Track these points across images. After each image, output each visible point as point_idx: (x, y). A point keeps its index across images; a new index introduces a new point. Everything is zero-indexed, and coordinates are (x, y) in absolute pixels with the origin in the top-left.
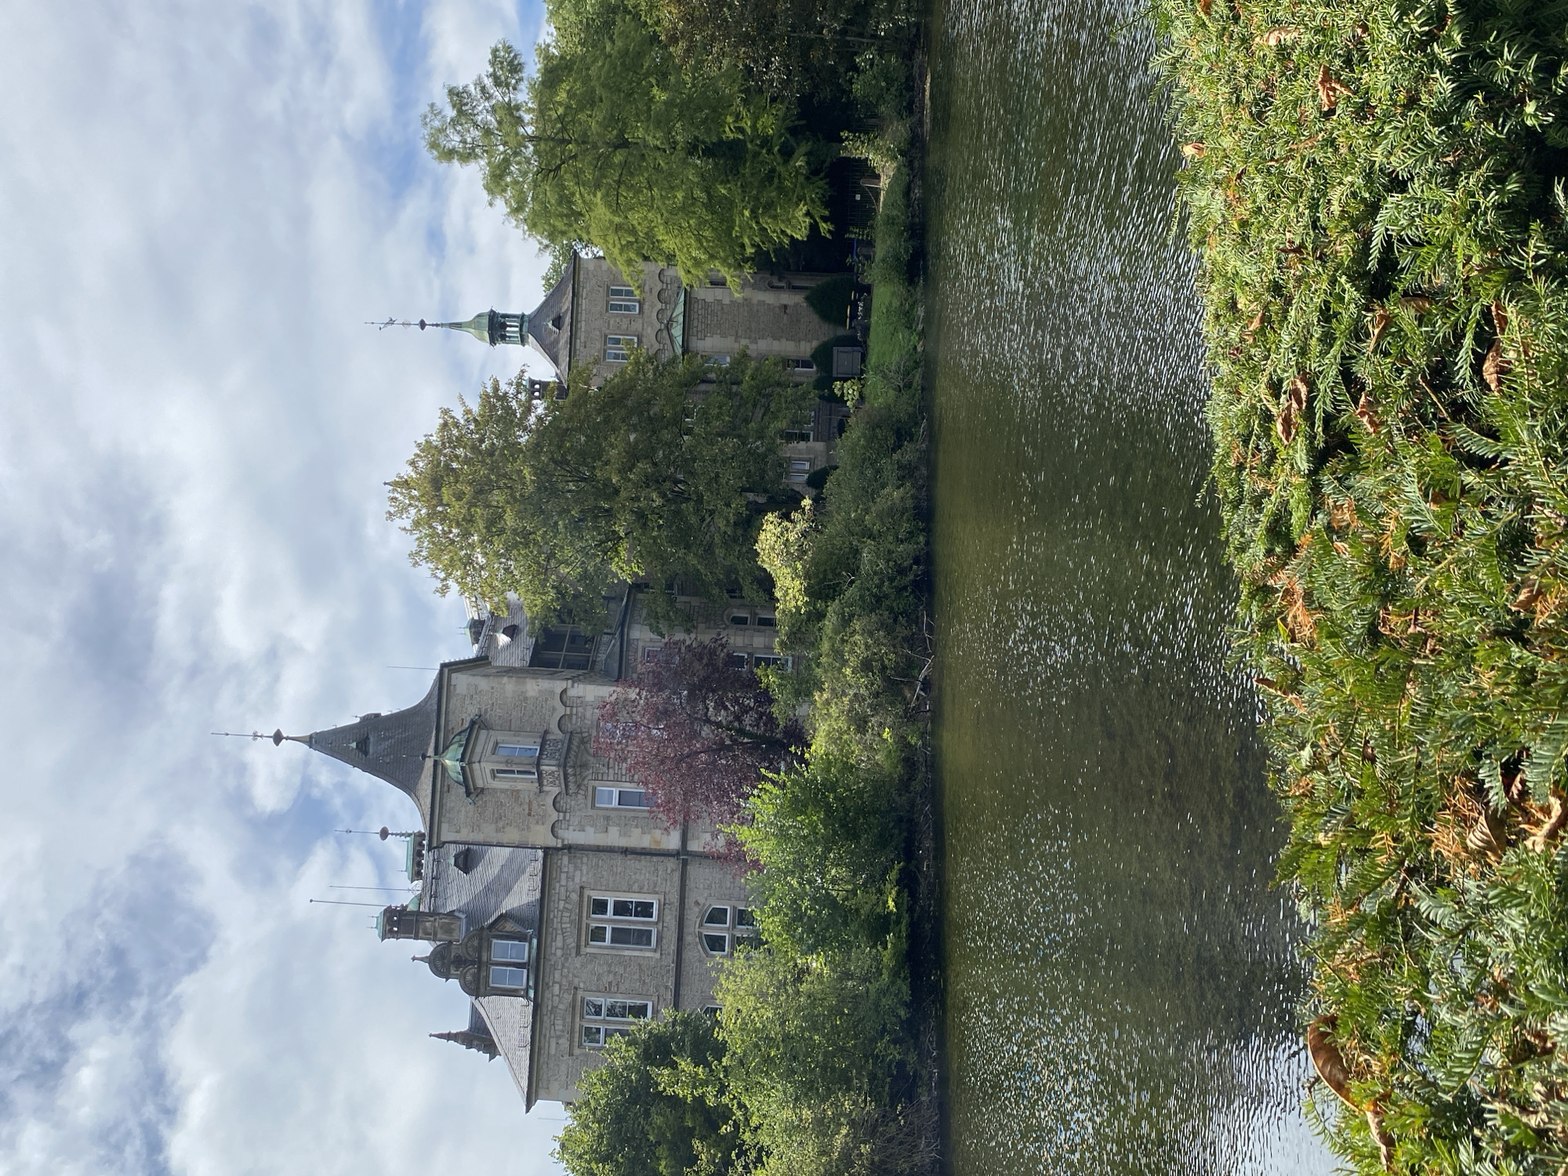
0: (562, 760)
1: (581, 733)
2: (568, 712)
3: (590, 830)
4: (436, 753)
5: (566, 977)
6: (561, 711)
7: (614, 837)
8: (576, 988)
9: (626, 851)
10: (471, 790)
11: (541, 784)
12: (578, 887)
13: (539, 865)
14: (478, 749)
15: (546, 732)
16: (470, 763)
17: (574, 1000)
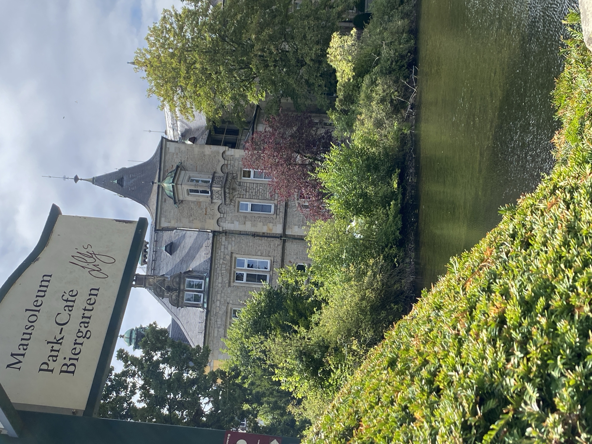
0: (223, 185)
1: (233, 174)
2: (226, 163)
3: (237, 223)
4: (159, 181)
5: (223, 297)
6: (222, 162)
7: (248, 227)
8: (228, 303)
9: (255, 235)
10: (177, 201)
11: (212, 198)
12: (230, 253)
13: (210, 241)
14: (181, 179)
15: (215, 173)
16: (176, 184)
17: (227, 309)
